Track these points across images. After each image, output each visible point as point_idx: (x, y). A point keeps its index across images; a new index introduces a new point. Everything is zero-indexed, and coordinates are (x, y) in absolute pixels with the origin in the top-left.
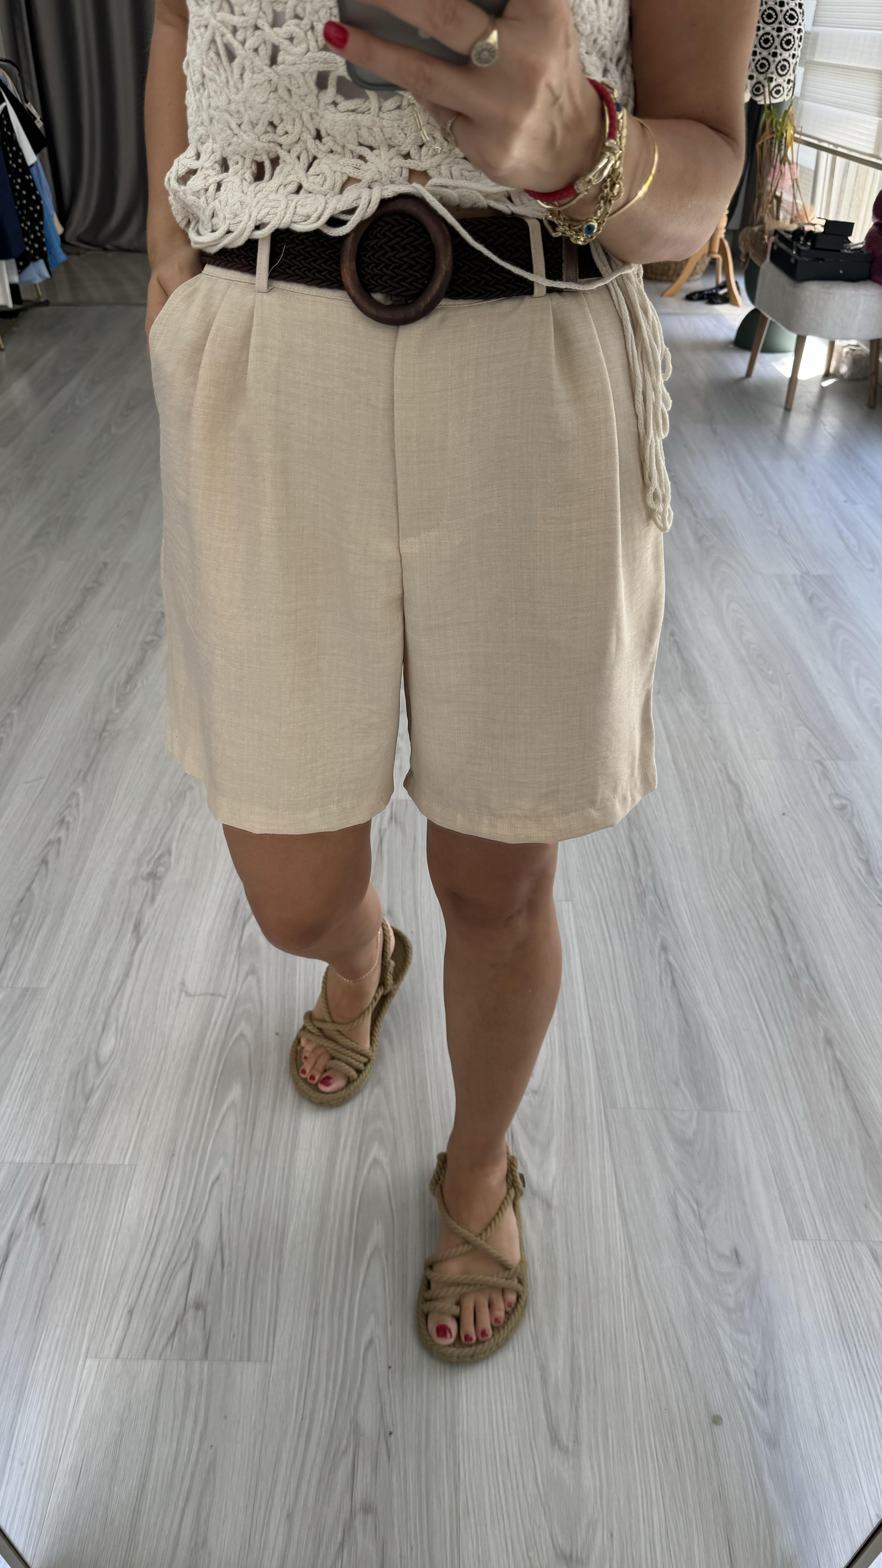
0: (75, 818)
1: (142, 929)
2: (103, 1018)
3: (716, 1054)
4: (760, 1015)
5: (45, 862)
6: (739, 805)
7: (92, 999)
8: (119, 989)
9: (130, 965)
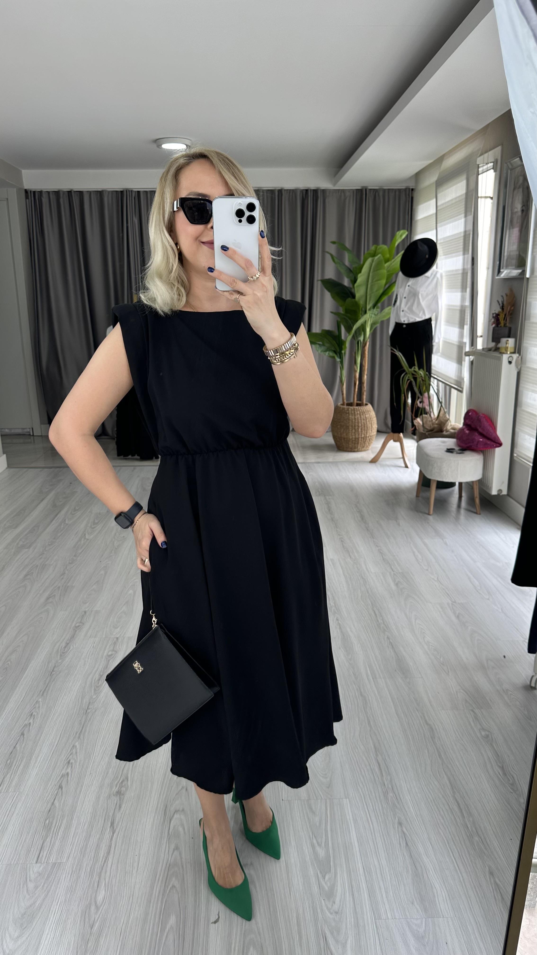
0: (75, 761)
1: (115, 825)
2: (97, 879)
3: (432, 884)
4: (454, 860)
5: (61, 787)
6: (433, 737)
7: (91, 868)
8: (105, 861)
9: (110, 846)
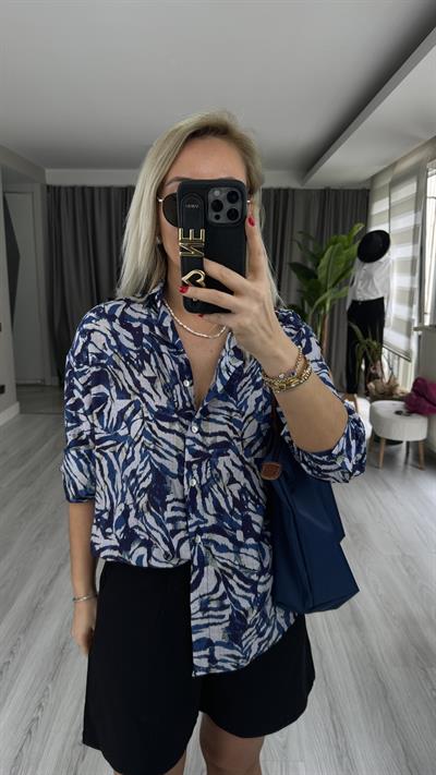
0: (46, 704)
5: (30, 732)
6: (386, 697)
